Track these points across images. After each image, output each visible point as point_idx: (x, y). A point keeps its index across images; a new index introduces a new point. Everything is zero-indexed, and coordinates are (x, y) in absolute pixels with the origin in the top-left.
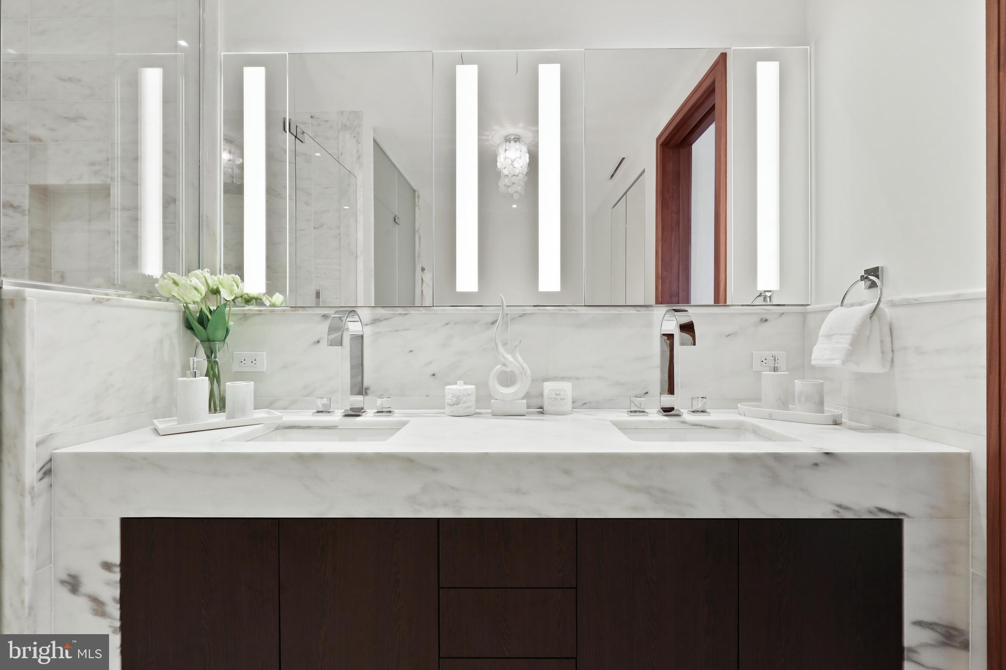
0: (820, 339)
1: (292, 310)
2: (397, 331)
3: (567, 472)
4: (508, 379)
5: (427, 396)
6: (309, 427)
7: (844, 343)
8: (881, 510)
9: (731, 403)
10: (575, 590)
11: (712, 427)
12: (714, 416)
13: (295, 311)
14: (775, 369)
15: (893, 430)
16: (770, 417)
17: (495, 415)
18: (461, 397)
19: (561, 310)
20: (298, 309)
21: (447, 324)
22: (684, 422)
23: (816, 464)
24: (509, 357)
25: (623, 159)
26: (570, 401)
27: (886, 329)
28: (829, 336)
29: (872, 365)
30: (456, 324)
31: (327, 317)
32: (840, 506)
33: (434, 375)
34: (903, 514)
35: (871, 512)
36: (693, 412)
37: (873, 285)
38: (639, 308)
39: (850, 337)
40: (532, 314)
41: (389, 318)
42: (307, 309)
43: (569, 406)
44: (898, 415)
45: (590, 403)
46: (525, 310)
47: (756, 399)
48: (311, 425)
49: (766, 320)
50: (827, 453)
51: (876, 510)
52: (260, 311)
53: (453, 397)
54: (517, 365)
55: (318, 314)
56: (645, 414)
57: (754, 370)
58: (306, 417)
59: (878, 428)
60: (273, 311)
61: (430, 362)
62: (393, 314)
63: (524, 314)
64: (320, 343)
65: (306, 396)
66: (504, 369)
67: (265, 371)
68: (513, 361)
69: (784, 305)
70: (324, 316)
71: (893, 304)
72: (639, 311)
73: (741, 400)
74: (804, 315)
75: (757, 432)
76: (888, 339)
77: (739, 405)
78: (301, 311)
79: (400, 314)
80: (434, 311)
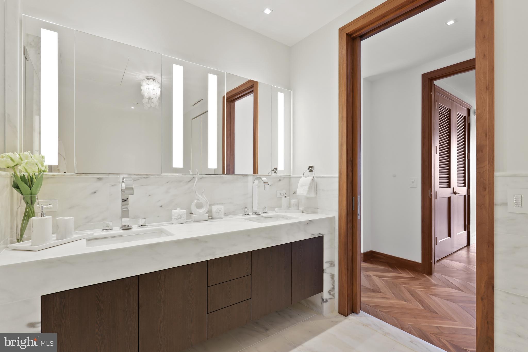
0: (299, 187)
1: (78, 175)
2: (142, 186)
3: (249, 236)
4: (199, 206)
5: (158, 216)
6: (105, 238)
7: (307, 188)
8: (320, 234)
9: (272, 209)
10: (251, 275)
11: (270, 218)
12: (270, 214)
13: (79, 176)
14: (286, 197)
15: (317, 213)
16: (286, 212)
17: (196, 221)
18: (182, 215)
19: (217, 176)
20: (82, 174)
21: (168, 182)
22: (263, 217)
23: (308, 224)
24: (200, 196)
25: (202, 99)
26: (223, 213)
27: (315, 184)
28: (302, 186)
29: (313, 195)
30: (172, 182)
31: (101, 179)
32: (312, 234)
33: (161, 206)
34: (324, 234)
35: (318, 235)
36: (263, 213)
37: (311, 171)
38: (244, 176)
39: (308, 187)
40: (205, 178)
41: (138, 180)
42: (88, 174)
43: (222, 215)
44: (318, 208)
45: (227, 213)
46: (203, 176)
47: (280, 207)
48: (106, 237)
49: (280, 180)
50: (310, 220)
51: (319, 234)
52: (54, 175)
53: (178, 215)
54: (205, 200)
55: (95, 177)
56: (249, 215)
57: (277, 197)
58: (98, 233)
59: (313, 212)
60: (64, 176)
61: (160, 201)
62: (140, 178)
63: (202, 178)
64: (96, 193)
65: (87, 223)
66: (199, 202)
67: (57, 211)
68: (203, 199)
69: (285, 175)
70: (98, 178)
71: (317, 177)
72: (244, 177)
73: (276, 207)
74: (290, 178)
75: (284, 217)
76: (316, 187)
77: (275, 209)
78: (84, 176)
79: (144, 178)
80: (162, 176)
